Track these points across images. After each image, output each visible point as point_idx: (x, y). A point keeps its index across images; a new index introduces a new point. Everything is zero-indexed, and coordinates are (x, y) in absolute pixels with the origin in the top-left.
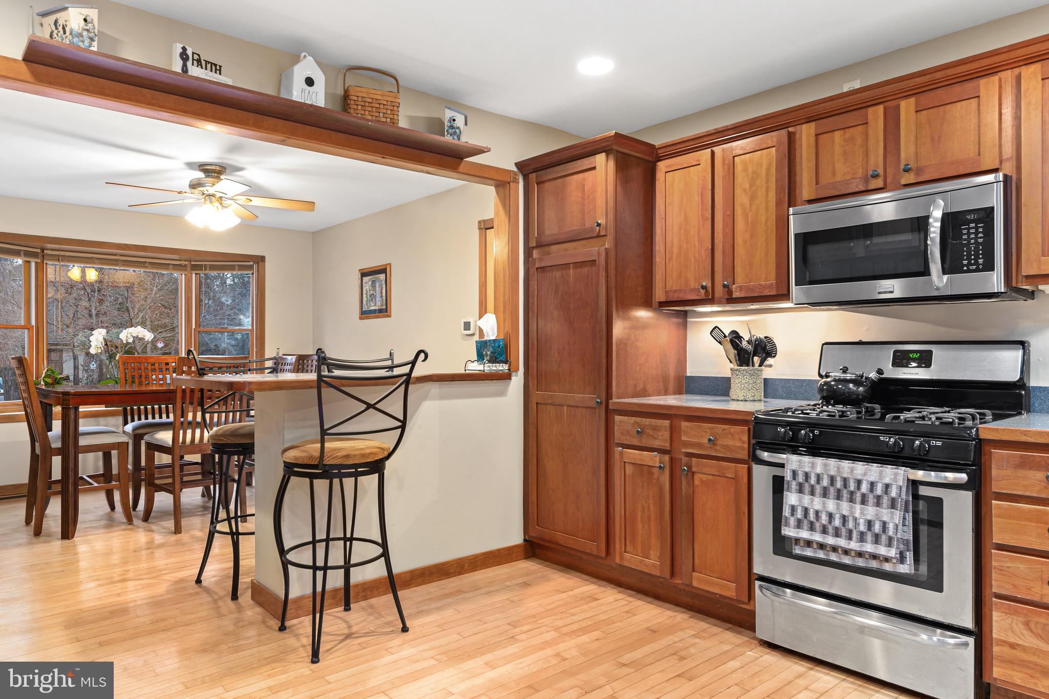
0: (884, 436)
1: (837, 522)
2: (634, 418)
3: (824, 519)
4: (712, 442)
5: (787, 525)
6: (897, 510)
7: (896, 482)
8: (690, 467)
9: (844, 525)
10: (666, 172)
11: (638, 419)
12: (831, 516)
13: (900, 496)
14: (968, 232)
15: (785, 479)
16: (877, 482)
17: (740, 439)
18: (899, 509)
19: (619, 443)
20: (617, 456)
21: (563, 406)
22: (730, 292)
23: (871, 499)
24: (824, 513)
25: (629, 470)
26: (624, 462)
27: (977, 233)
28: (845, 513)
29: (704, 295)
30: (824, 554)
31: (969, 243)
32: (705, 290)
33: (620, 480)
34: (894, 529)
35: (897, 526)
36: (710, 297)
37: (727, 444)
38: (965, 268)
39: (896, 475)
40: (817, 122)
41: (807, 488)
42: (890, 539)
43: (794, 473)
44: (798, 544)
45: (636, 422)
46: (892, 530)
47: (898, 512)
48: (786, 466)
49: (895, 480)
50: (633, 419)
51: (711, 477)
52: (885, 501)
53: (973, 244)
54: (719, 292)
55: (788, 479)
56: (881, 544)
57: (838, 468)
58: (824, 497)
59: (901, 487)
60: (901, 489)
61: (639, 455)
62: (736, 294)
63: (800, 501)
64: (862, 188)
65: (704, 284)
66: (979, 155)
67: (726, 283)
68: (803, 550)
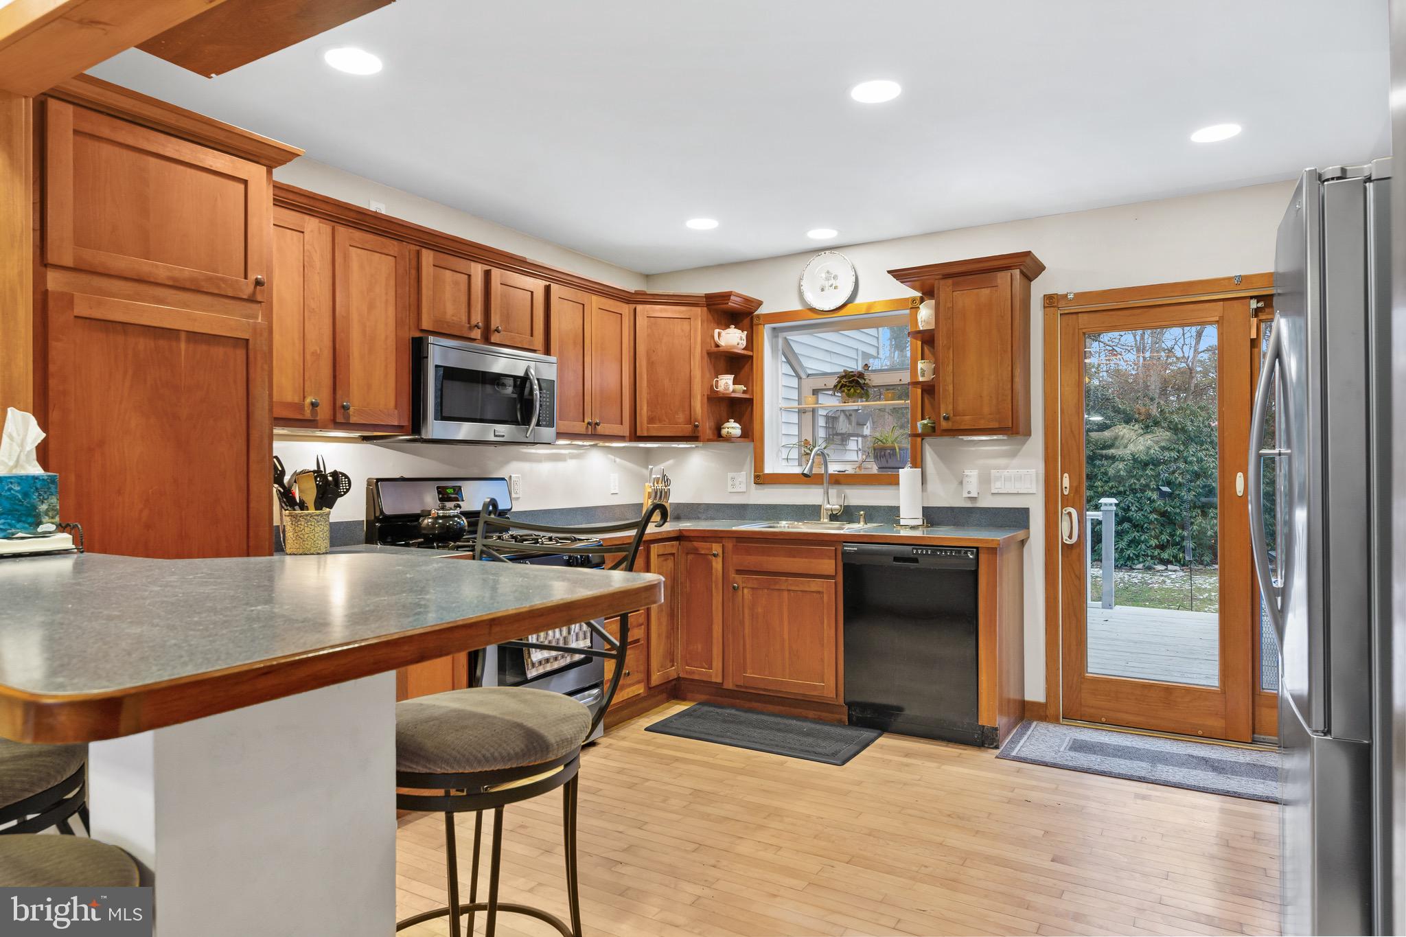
22: (347, 416)
27: (546, 398)
32: (315, 409)
36: (318, 418)
40: (433, 252)
62: (354, 419)
65: (314, 400)
66: (532, 336)
67: (346, 403)
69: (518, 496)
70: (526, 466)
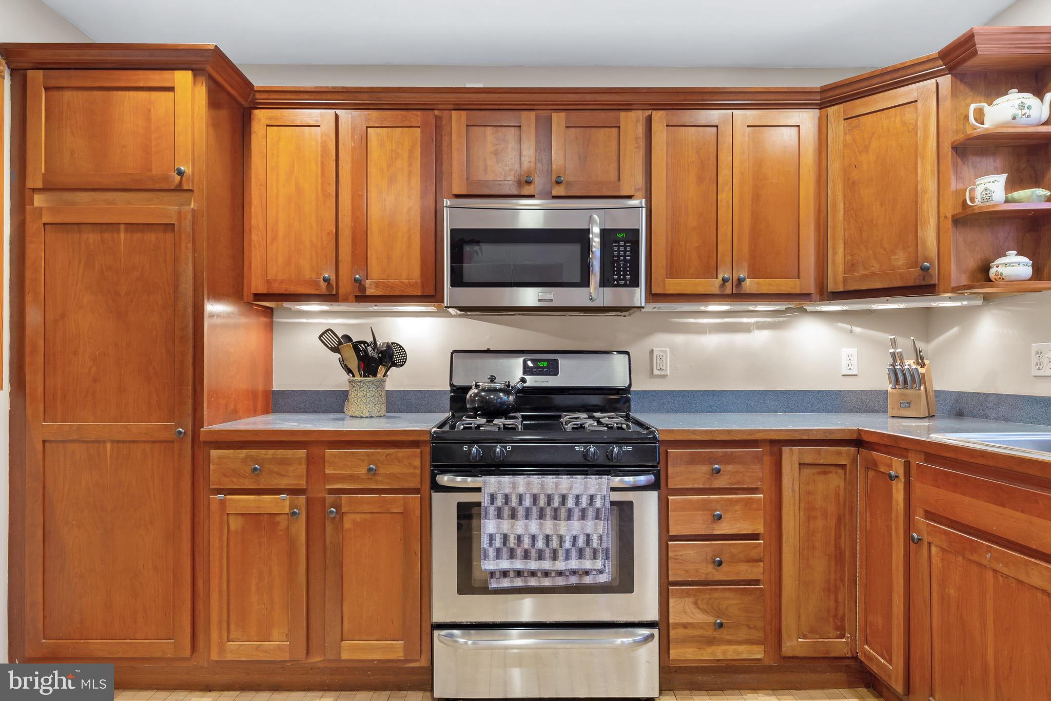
0: (579, 446)
1: (540, 544)
2: (245, 451)
3: (527, 542)
4: (374, 472)
5: (486, 557)
6: (601, 520)
7: (601, 491)
8: (338, 507)
9: (547, 545)
10: (267, 126)
11: (253, 452)
12: (533, 538)
13: (604, 506)
14: (619, 249)
15: (482, 505)
16: (582, 494)
17: (410, 464)
18: (603, 519)
19: (215, 489)
20: (214, 507)
21: (104, 442)
22: (362, 288)
23: (577, 513)
24: (527, 536)
25: (235, 524)
26: (228, 514)
27: (625, 251)
28: (548, 532)
29: (325, 290)
30: (522, 581)
31: (619, 260)
32: (326, 283)
33: (221, 540)
34: (598, 540)
35: (601, 536)
36: (334, 292)
37: (392, 472)
38: (616, 283)
39: (600, 484)
40: (468, 112)
41: (506, 512)
42: (595, 551)
43: (493, 497)
44: (494, 576)
45: (247, 457)
46: (596, 542)
47: (602, 522)
48: (482, 491)
49: (600, 490)
50: (243, 453)
51: (368, 516)
52: (591, 513)
53: (622, 261)
54: (346, 286)
55: (486, 505)
56: (585, 559)
57: (542, 485)
58: (526, 519)
59: (605, 496)
60: (605, 498)
61: (255, 500)
62: (369, 292)
63: (498, 527)
64: (516, 193)
65: (326, 276)
66: (619, 180)
67: (357, 276)
68: (499, 583)
69: (662, 373)
70: (679, 339)
